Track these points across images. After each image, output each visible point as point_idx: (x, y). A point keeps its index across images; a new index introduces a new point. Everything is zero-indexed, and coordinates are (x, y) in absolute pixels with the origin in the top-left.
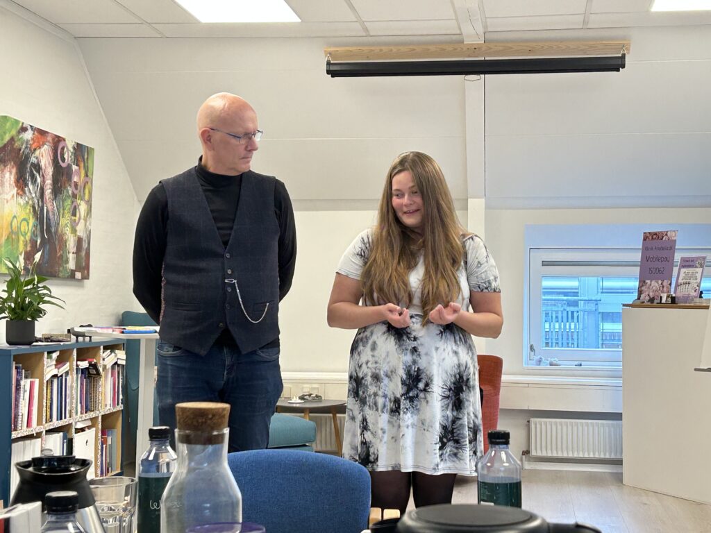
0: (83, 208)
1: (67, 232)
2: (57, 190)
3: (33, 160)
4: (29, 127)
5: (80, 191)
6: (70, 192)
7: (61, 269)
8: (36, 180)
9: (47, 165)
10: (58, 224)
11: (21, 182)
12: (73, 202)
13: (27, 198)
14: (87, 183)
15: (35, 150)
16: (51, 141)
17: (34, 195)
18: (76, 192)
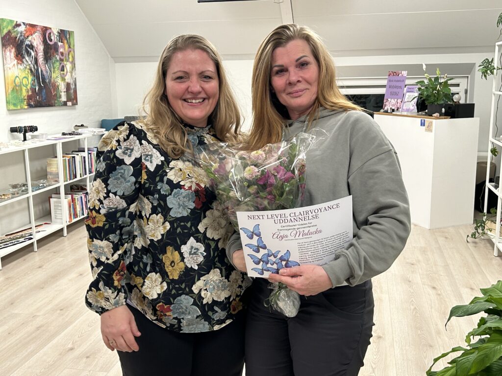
0: (68, 66)
1: (59, 81)
2: (47, 58)
3: (27, 42)
4: (22, 24)
5: (66, 57)
6: (58, 58)
7: (56, 102)
8: (31, 54)
9: (38, 44)
10: (51, 77)
11: (19, 56)
12: (60, 64)
13: (25, 65)
14: (71, 51)
15: (28, 37)
16: (40, 30)
17: (30, 63)
18: (62, 58)
